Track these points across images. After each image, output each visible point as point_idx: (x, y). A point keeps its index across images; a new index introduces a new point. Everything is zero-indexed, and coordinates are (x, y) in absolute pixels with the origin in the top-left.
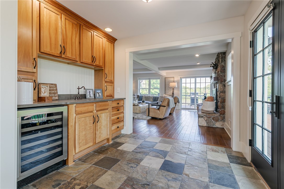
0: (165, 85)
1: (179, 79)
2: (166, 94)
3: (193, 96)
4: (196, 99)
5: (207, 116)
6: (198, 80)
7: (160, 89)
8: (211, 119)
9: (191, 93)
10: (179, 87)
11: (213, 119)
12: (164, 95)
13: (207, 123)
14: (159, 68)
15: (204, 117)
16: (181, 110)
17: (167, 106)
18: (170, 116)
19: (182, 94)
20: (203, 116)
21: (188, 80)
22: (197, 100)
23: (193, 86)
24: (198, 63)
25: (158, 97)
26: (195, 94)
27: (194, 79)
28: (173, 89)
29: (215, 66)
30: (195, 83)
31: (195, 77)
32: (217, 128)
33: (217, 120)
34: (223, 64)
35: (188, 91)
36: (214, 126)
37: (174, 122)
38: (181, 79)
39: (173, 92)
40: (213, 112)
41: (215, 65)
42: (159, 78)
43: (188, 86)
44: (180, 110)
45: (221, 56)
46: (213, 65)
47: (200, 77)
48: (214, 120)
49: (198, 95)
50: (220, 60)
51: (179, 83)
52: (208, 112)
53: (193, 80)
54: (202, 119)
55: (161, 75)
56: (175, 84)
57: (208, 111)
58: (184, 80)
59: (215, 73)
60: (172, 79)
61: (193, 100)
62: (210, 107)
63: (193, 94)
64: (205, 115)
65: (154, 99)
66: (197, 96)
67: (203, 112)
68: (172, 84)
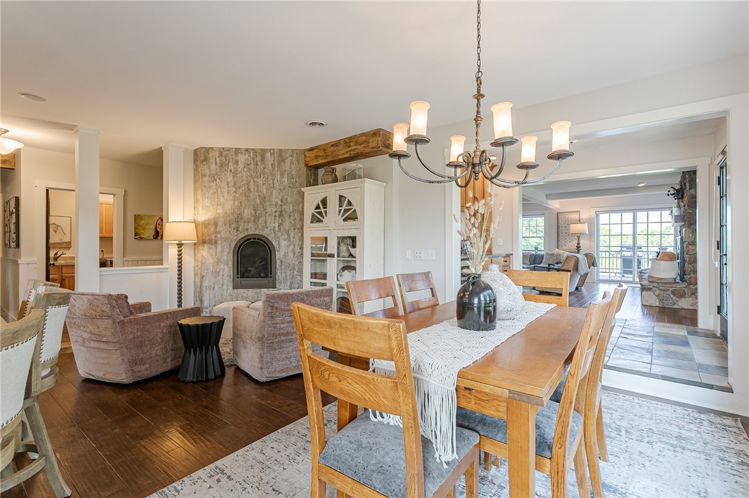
0: (559, 228)
1: (593, 214)
2: (560, 247)
3: (628, 254)
4: (636, 260)
5: (661, 288)
6: (641, 216)
7: (547, 237)
8: (669, 293)
9: (622, 247)
10: (594, 233)
11: (673, 293)
12: (556, 251)
13: (660, 300)
14: (547, 195)
15: (654, 289)
16: (598, 284)
17: (574, 270)
18: (576, 292)
19: (601, 249)
20: (651, 287)
21: (616, 217)
22: (639, 262)
23: (628, 230)
24: (639, 183)
25: (543, 255)
26: (634, 248)
27: (631, 214)
28: (579, 237)
29: (679, 194)
30: (635, 223)
31: (634, 211)
32: (682, 309)
33: (682, 295)
34: (692, 191)
35: (616, 242)
36: (674, 307)
37: (586, 303)
38: (597, 215)
39: (578, 244)
40: (673, 281)
41: (678, 191)
42: (544, 214)
43: (616, 229)
44: (595, 284)
45: (689, 177)
46: (672, 192)
47: (648, 210)
48: (674, 295)
49: (642, 251)
50: (687, 184)
51: (593, 224)
52: (663, 281)
53: (628, 217)
54: (650, 293)
55: (547, 209)
56: (584, 228)
57: (662, 279)
58: (604, 218)
59: (679, 207)
60: (576, 216)
61: (627, 263)
62: (669, 271)
63: (628, 248)
64: (656, 285)
65: (533, 259)
66: (640, 254)
67: (650, 280)
68: (575, 228)
